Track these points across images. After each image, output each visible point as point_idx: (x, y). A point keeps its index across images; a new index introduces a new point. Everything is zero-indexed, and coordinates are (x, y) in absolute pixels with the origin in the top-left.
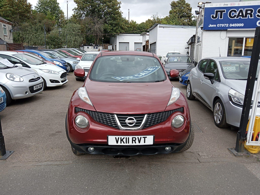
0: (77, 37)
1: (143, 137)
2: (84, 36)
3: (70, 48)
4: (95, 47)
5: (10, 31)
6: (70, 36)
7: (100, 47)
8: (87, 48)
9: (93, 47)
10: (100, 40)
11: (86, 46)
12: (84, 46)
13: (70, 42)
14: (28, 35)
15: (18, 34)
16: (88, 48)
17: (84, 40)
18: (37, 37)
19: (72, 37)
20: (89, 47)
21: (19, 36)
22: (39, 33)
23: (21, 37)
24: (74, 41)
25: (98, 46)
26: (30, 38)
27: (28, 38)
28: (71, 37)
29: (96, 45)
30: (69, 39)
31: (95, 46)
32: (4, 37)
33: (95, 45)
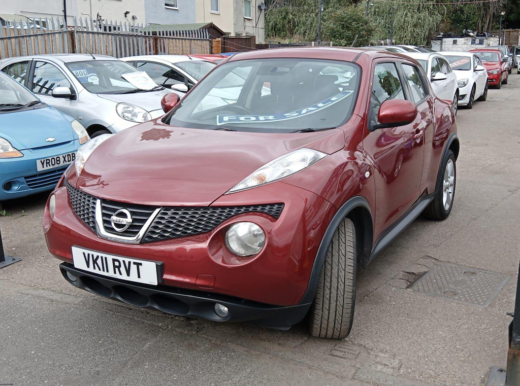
0: (422, 15)
1: (134, 263)
2: (446, 8)
3: (402, 44)
4: (477, 41)
5: (259, 7)
6: (405, 12)
7: (492, 39)
8: (452, 43)
9: (470, 39)
10: (496, 17)
11: (450, 39)
12: (444, 39)
13: (404, 29)
14: (304, 14)
15: (284, 14)
16: (455, 42)
17: (443, 21)
18: (325, 18)
19: (409, 14)
20: (458, 39)
21: (285, 18)
22: (330, 9)
23: (289, 22)
24: (415, 26)
25: (484, 35)
26: (308, 22)
27: (304, 24)
28: (406, 14)
29: (481, 34)
30: (402, 20)
31: (477, 35)
32: (245, 21)
33: (476, 33)
